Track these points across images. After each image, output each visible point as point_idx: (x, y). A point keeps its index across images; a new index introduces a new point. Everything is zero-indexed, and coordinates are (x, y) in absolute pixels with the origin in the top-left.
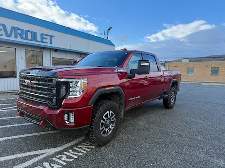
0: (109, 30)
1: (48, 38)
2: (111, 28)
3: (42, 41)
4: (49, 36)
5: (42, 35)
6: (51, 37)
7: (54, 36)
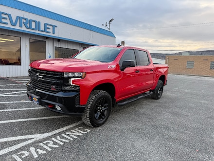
0: (111, 21)
1: (51, 27)
2: (113, 19)
3: (45, 31)
4: (52, 26)
5: (45, 25)
6: (54, 27)
7: (56, 27)
